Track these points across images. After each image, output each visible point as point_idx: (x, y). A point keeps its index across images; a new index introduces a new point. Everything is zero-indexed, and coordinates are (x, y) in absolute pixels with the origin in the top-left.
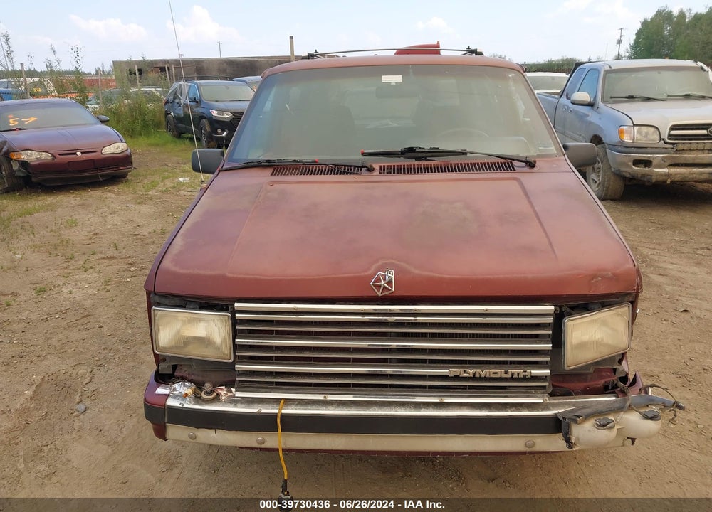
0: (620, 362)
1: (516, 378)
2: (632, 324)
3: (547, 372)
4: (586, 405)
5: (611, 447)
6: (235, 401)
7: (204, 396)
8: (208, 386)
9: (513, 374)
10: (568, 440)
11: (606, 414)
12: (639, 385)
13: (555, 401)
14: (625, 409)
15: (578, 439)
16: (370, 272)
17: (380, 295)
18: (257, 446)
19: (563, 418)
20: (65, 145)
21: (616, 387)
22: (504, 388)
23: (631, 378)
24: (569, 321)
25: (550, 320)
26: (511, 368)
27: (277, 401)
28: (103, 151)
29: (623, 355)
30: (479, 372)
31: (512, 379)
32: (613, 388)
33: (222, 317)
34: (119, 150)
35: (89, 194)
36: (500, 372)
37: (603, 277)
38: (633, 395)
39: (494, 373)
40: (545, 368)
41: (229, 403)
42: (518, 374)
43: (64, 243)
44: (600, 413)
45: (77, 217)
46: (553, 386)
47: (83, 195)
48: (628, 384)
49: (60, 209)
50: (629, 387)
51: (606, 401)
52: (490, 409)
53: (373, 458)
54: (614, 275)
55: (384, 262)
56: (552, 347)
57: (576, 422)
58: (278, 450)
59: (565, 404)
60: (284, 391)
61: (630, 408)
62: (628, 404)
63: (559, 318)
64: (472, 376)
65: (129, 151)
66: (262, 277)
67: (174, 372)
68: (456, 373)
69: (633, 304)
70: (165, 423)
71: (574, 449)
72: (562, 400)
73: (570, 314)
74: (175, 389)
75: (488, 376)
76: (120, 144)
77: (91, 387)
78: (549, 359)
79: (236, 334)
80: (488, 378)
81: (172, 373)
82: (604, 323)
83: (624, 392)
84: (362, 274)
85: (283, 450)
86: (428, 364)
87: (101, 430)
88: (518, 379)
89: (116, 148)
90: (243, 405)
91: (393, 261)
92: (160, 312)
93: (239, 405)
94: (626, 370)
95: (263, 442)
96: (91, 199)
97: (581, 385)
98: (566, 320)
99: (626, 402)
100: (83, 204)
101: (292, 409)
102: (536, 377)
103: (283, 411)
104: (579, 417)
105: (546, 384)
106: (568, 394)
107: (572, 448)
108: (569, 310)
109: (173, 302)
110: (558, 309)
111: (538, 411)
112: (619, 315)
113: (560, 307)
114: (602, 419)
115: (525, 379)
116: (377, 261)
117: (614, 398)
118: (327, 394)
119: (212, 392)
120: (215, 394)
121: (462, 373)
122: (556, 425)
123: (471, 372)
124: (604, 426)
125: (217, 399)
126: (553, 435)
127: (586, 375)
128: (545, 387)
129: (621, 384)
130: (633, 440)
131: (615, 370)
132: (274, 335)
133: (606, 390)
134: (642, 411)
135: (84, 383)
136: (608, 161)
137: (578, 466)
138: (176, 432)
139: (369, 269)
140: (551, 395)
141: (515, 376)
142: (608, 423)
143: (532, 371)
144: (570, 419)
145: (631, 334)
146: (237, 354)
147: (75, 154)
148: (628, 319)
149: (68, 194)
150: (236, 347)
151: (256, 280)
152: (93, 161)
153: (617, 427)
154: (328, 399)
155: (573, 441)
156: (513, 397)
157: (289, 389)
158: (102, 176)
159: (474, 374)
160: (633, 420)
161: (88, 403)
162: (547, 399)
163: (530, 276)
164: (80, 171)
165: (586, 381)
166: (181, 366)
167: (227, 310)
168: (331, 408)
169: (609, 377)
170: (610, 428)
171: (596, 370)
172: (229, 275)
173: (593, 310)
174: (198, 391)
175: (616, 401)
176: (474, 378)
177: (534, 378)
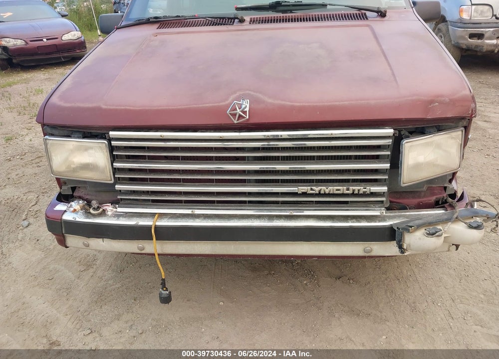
0: (450, 181)
1: (356, 194)
2: (464, 148)
3: (384, 189)
4: (419, 218)
5: (437, 252)
6: (118, 216)
7: (92, 211)
8: (94, 203)
9: (354, 190)
10: (400, 247)
11: (435, 225)
12: (467, 200)
13: (391, 214)
14: (452, 221)
15: (409, 245)
16: (227, 102)
17: (236, 122)
18: (139, 252)
19: (398, 228)
20: (35, 34)
21: (446, 202)
22: (346, 202)
23: (459, 195)
24: (407, 142)
25: (389, 142)
26: (352, 186)
27: (153, 215)
28: (63, 38)
29: (454, 174)
30: (324, 189)
31: (353, 195)
32: (443, 203)
33: (100, 145)
34: (75, 38)
35: (55, 71)
36: (342, 189)
37: (440, 103)
38: (460, 208)
39: (337, 190)
40: (383, 185)
41: (112, 216)
42: (359, 190)
43: (31, 106)
44: (430, 224)
45: (44, 87)
46: (391, 202)
47: (50, 71)
48: (456, 200)
49: (32, 82)
50: (457, 202)
51: (436, 213)
52: (333, 220)
53: (246, 260)
54: (451, 100)
55: (242, 93)
56: (390, 166)
57: (408, 231)
58: (154, 255)
59: (399, 217)
60: (158, 207)
61: (457, 219)
62: (455, 216)
63: (397, 141)
64: (318, 192)
65: (83, 37)
66: (132, 108)
67: (73, 193)
68: (304, 191)
69: (467, 129)
70: (63, 234)
71: (406, 254)
72: (397, 213)
73: (408, 137)
74: (71, 206)
75: (331, 192)
76: (76, 32)
77: (36, 208)
78: (387, 177)
79: (114, 158)
80: (331, 194)
81: (72, 193)
82: (439, 146)
83: (452, 207)
84: (221, 104)
85: (159, 255)
86: (280, 184)
87: (38, 240)
88: (358, 195)
89: (74, 36)
90: (124, 219)
91: (250, 92)
92: (51, 142)
93: (121, 218)
94: (455, 188)
95: (143, 249)
96: (55, 75)
97: (416, 201)
98: (404, 142)
99: (454, 215)
100: (49, 78)
101: (165, 222)
102: (375, 193)
103: (158, 224)
104: (411, 227)
105: (383, 199)
106: (404, 208)
107: (403, 253)
108: (407, 134)
109: (62, 132)
110: (397, 132)
111: (376, 222)
112: (452, 138)
113: (399, 131)
114: (431, 229)
115: (365, 195)
116: (235, 92)
117: (444, 211)
118: (194, 209)
119: (98, 208)
120: (101, 210)
121: (309, 190)
122: (391, 234)
123: (317, 189)
124: (433, 234)
125: (103, 214)
126: (389, 242)
127: (420, 192)
128: (382, 202)
129: (450, 200)
130: (457, 246)
131: (445, 188)
132: (147, 160)
133: (437, 205)
134: (468, 221)
135: (31, 205)
136: (450, 35)
137: (410, 267)
138: (73, 240)
139: (227, 99)
140: (388, 209)
141: (356, 192)
142: (437, 232)
143: (371, 188)
144: (403, 229)
145: (462, 157)
146: (116, 176)
147: (42, 40)
148: (460, 142)
149: (39, 72)
150: (115, 170)
151: (126, 110)
152: (55, 45)
153: (444, 235)
154: (195, 213)
155: (405, 247)
156: (354, 210)
157: (162, 205)
158: (64, 57)
159: (320, 191)
160: (459, 230)
161: (31, 220)
162: (384, 212)
163: (372, 102)
164: (47, 54)
165: (419, 197)
166: (79, 188)
167: (105, 138)
168: (197, 220)
169: (440, 194)
170: (438, 236)
171: (429, 188)
172: (104, 107)
173: (430, 133)
174: (87, 207)
175: (445, 214)
176: (319, 195)
177: (373, 194)
